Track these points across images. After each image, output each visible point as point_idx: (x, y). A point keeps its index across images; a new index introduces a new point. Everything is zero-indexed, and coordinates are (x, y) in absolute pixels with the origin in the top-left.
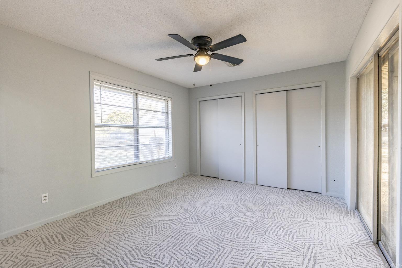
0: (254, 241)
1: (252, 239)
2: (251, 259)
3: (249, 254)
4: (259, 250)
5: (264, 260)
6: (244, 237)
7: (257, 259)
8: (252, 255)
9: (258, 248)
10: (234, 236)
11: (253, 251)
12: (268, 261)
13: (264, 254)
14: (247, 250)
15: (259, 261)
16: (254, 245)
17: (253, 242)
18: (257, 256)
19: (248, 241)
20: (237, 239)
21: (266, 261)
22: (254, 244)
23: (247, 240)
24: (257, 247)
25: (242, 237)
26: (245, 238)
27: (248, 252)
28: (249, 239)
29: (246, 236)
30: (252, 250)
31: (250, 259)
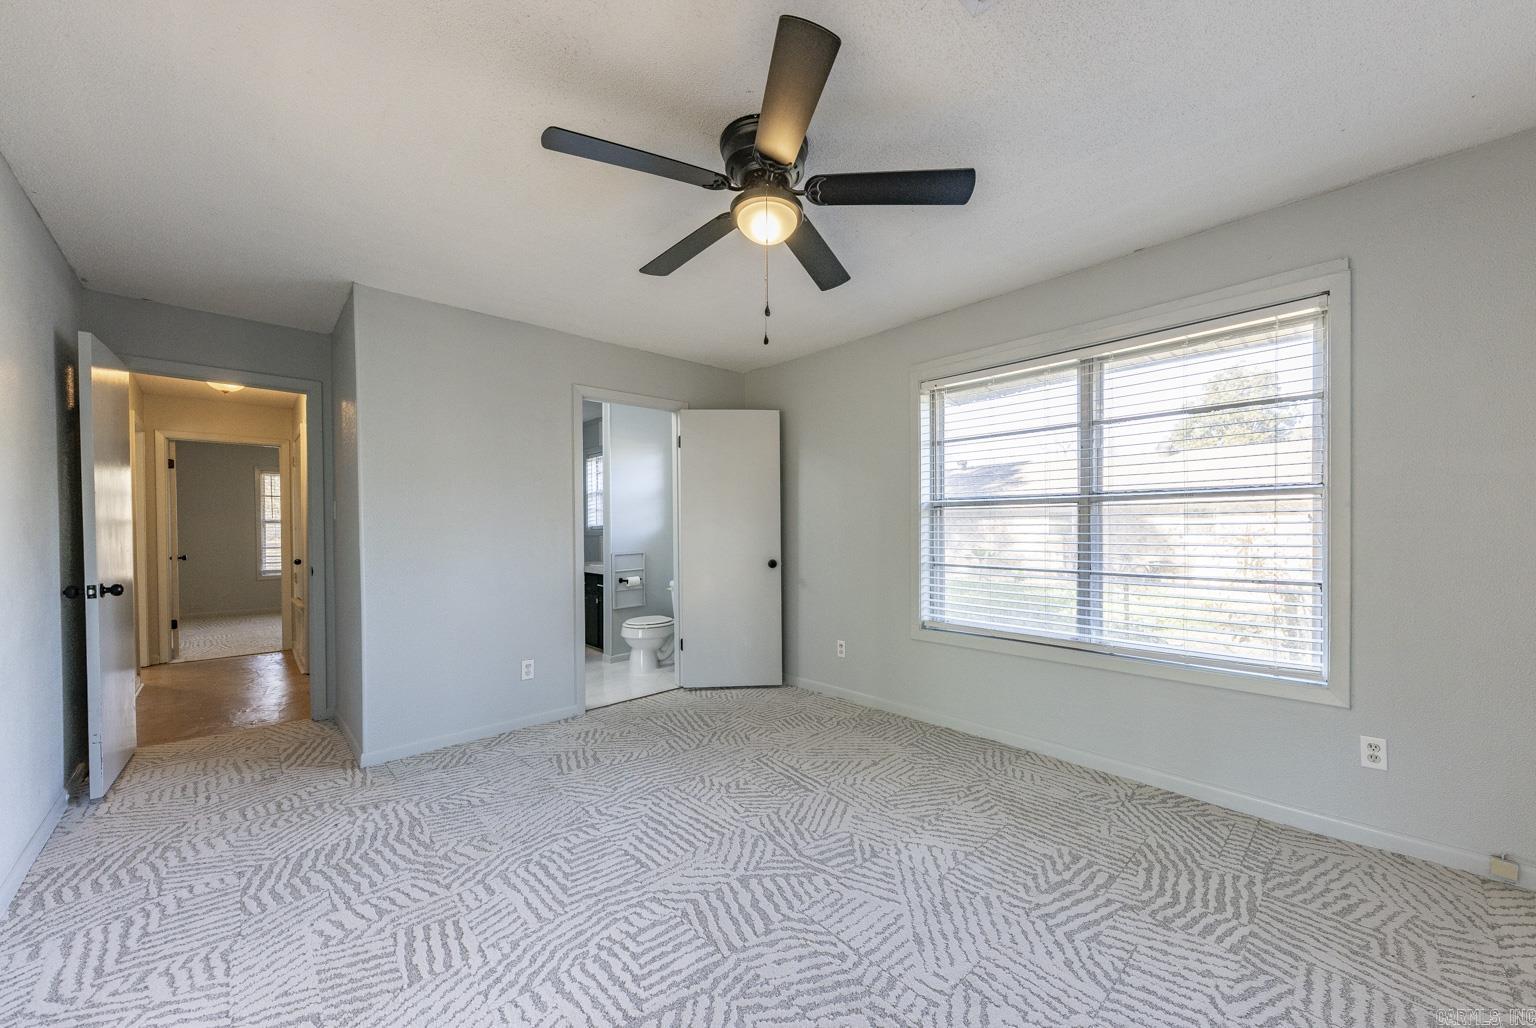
0: (525, 1001)
1: (537, 1000)
2: (464, 950)
3: (484, 956)
4: (472, 992)
5: (422, 983)
6: (573, 980)
7: (448, 966)
8: (476, 960)
9: (479, 993)
10: (600, 947)
11: (483, 971)
12: (408, 993)
13: (442, 997)
14: (505, 956)
15: (438, 967)
16: (503, 991)
17: (521, 993)
18: (456, 973)
19: (538, 980)
20: (578, 952)
21: (416, 986)
22: (513, 993)
23: (549, 983)
24: (486, 996)
25: (576, 971)
26: (564, 978)
27: (493, 956)
28: (547, 992)
29: (569, 986)
30: (492, 971)
31: (468, 949)
